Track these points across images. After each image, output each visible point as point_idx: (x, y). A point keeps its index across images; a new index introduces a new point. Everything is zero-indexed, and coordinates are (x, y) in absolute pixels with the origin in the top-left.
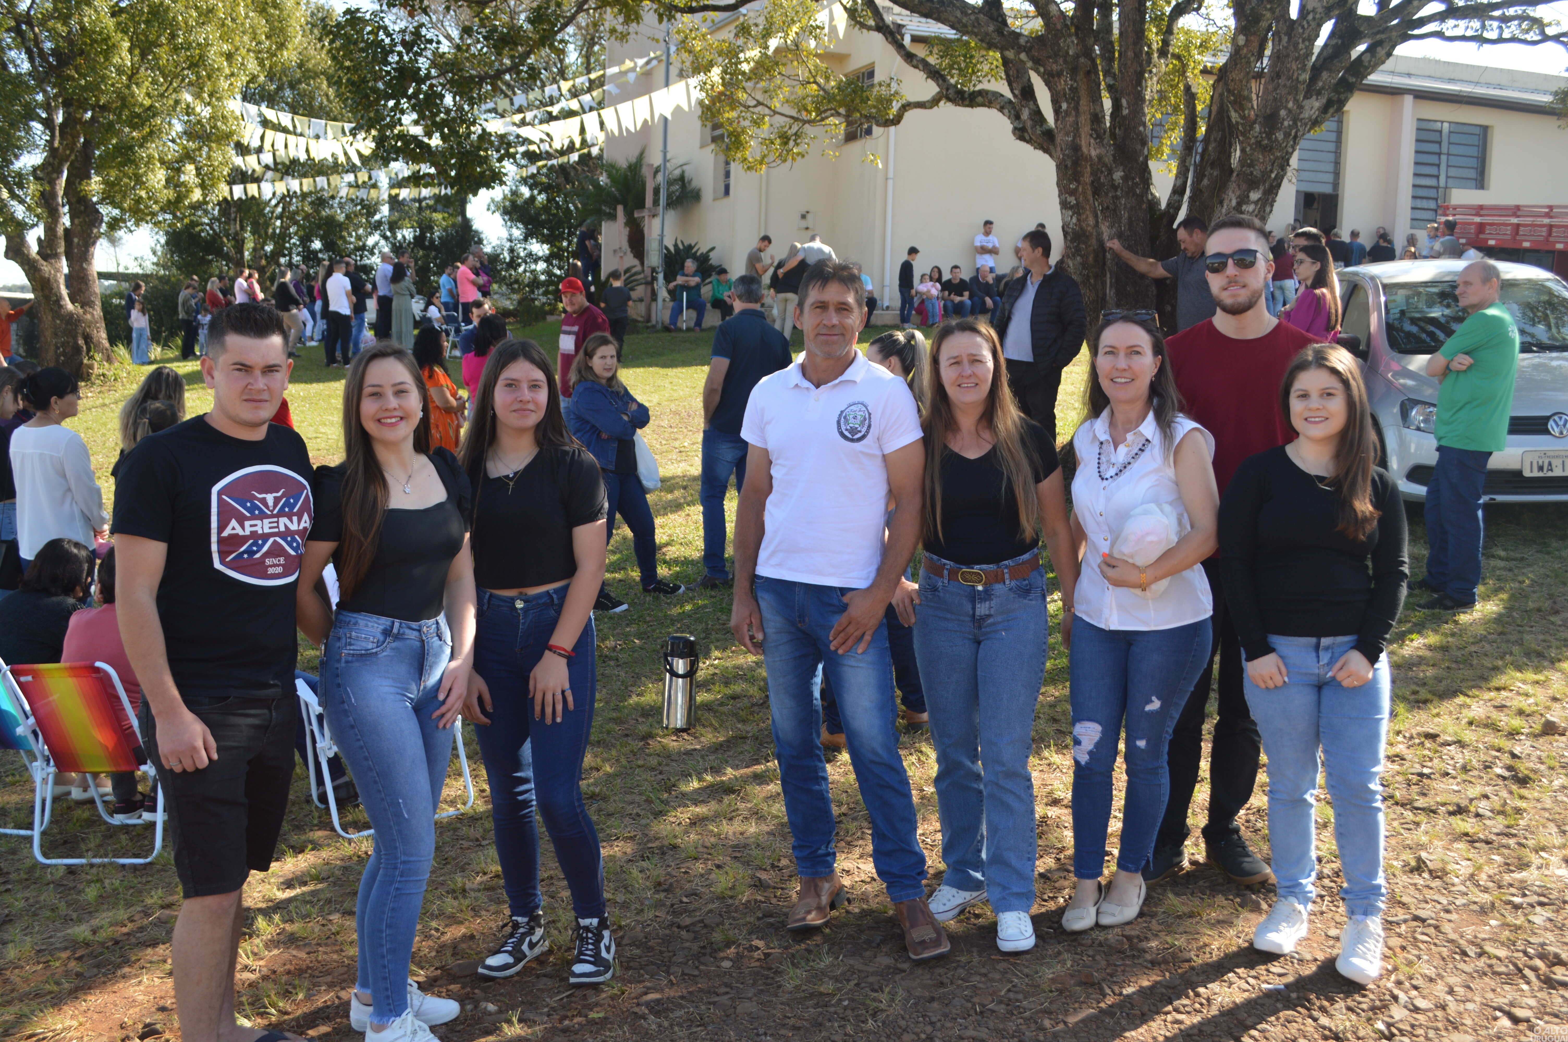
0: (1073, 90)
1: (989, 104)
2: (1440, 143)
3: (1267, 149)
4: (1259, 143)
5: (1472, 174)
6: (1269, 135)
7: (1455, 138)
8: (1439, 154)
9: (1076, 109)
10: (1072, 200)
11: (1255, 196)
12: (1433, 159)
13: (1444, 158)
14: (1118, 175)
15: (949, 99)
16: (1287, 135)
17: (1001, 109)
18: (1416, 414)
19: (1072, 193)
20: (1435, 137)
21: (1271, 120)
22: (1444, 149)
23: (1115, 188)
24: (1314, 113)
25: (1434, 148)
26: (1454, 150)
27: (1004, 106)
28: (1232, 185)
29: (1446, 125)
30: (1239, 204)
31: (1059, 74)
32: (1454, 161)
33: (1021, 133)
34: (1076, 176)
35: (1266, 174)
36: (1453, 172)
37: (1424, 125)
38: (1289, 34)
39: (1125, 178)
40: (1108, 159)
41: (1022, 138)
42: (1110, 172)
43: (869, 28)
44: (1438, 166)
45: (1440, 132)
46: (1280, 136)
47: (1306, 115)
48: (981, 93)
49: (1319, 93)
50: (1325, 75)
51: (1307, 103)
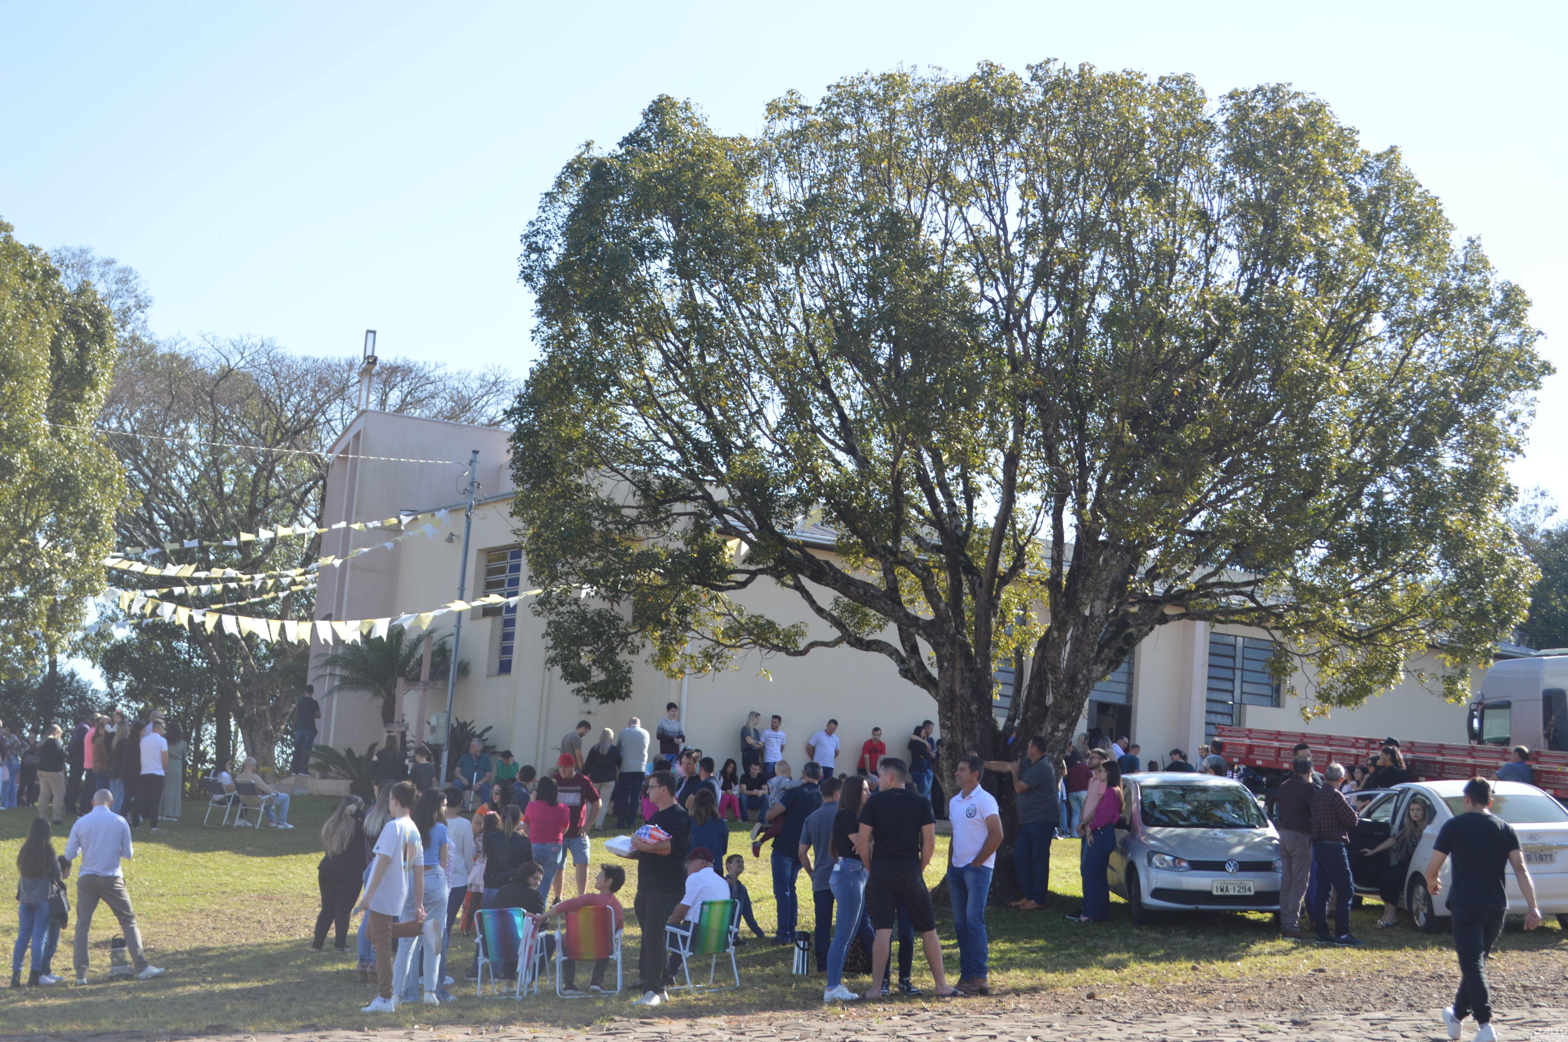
0: (952, 655)
1: (881, 651)
2: (1234, 658)
3: (1070, 698)
4: (1065, 694)
5: (1267, 691)
6: (1071, 690)
7: (1249, 654)
8: (1234, 669)
9: (953, 667)
10: (948, 723)
11: (1062, 726)
12: (1228, 674)
13: (1238, 673)
14: (974, 707)
15: (849, 642)
16: (1082, 690)
17: (890, 655)
18: (1156, 860)
19: (949, 719)
20: (1229, 651)
21: (1072, 680)
22: (1239, 664)
23: (972, 715)
24: (1099, 674)
25: (1228, 662)
26: (1248, 665)
27: (892, 653)
28: (1048, 719)
29: (1240, 640)
30: (1053, 731)
31: (943, 645)
32: (1248, 676)
33: (906, 673)
34: (952, 709)
35: (1069, 714)
36: (1247, 688)
37: (1218, 639)
38: (1085, 626)
39: (979, 710)
40: (968, 696)
41: (905, 677)
42: (969, 705)
43: (789, 586)
44: (1233, 681)
45: (1235, 646)
46: (1078, 690)
47: (1094, 675)
48: (875, 642)
49: (1102, 662)
50: (1106, 651)
51: (1095, 668)
